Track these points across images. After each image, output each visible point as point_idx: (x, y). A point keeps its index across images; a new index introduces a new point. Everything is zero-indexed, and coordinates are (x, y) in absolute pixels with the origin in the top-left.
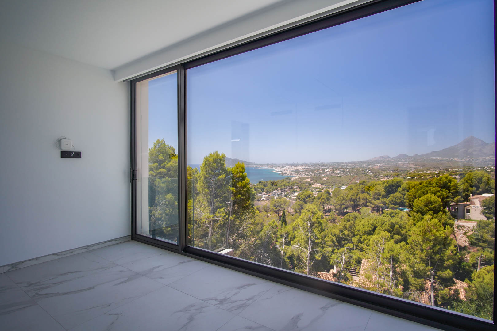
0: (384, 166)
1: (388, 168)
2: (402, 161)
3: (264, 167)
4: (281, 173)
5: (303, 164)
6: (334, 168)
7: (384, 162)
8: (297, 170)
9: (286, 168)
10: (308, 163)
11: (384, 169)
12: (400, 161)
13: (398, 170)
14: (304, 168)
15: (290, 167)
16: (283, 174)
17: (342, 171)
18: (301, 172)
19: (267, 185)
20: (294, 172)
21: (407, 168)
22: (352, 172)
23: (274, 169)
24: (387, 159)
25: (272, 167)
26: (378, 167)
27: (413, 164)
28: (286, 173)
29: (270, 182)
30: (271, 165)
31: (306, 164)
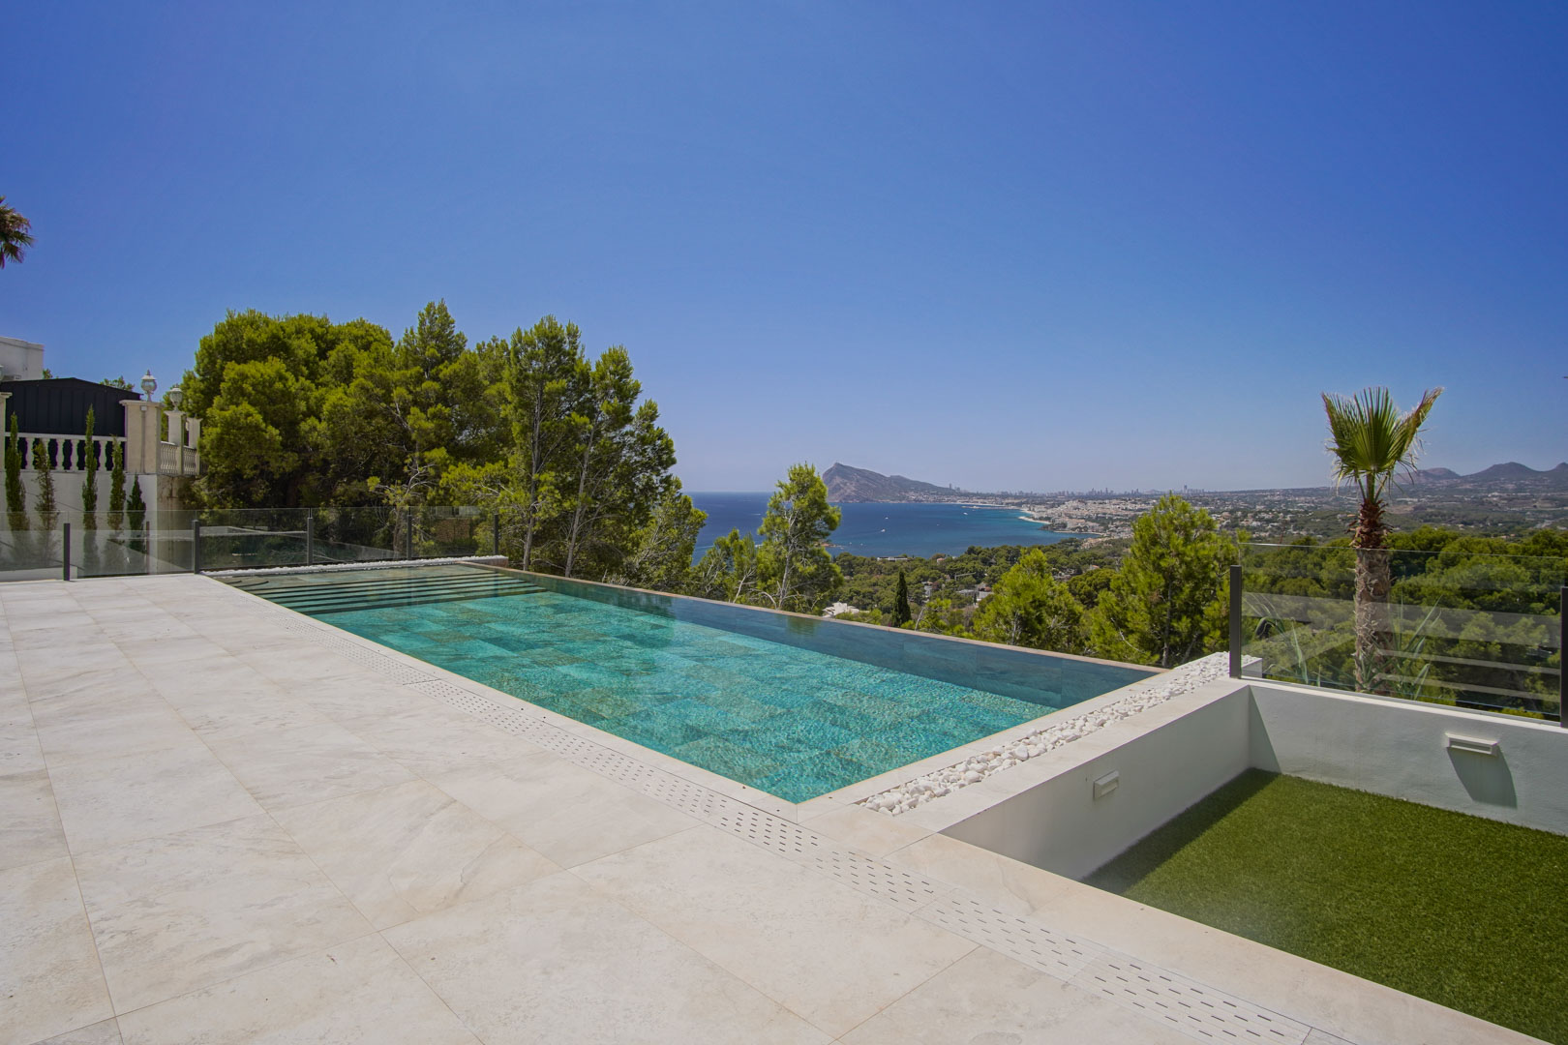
0: (1430, 507)
1: (1445, 512)
2: (1503, 490)
3: (989, 504)
4: (1047, 523)
5: (1128, 495)
6: (1238, 510)
7: (1430, 491)
8: (1105, 514)
9: (1064, 506)
10: (1144, 490)
11: (1432, 514)
12: (1496, 490)
13: (1485, 520)
14: (1129, 507)
15: (1080, 505)
16: (1053, 528)
17: (1268, 521)
18: (1118, 523)
19: (993, 561)
20: (1093, 521)
21: (1523, 512)
22: (1306, 526)
23: (1025, 510)
24: (1445, 482)
25: (1020, 505)
26: (1409, 509)
27: (1552, 500)
28: (1064, 526)
29: (1003, 552)
30: (1016, 497)
31: (1135, 497)
